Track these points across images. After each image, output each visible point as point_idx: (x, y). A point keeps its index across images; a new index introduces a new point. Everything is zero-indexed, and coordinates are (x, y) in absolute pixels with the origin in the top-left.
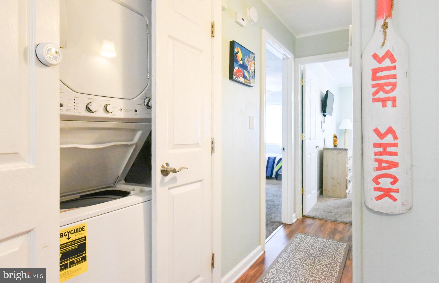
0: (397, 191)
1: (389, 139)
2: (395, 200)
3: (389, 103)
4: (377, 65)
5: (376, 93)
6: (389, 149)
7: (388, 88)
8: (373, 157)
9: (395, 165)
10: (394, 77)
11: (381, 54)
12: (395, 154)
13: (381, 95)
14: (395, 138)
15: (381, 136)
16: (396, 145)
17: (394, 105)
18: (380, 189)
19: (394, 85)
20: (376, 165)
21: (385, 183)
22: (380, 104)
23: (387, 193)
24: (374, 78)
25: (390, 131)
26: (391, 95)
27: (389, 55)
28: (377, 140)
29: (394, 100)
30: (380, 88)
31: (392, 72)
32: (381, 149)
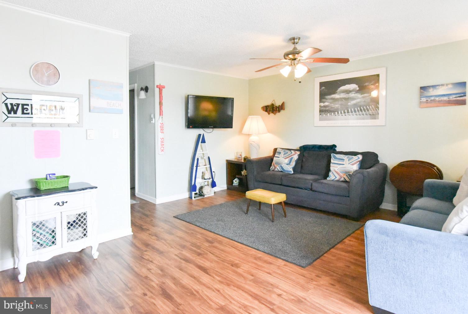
1: (163, 140)
3: (163, 133)
4: (161, 125)
5: (160, 131)
8: (160, 143)
9: (163, 145)
10: (163, 128)
11: (161, 123)
12: (164, 143)
13: (162, 131)
15: (162, 139)
16: (163, 141)
20: (161, 145)
21: (162, 149)
22: (161, 133)
23: (163, 150)
24: (160, 128)
25: (163, 138)
28: (161, 140)
30: (161, 129)
31: (163, 127)
32: (161, 142)
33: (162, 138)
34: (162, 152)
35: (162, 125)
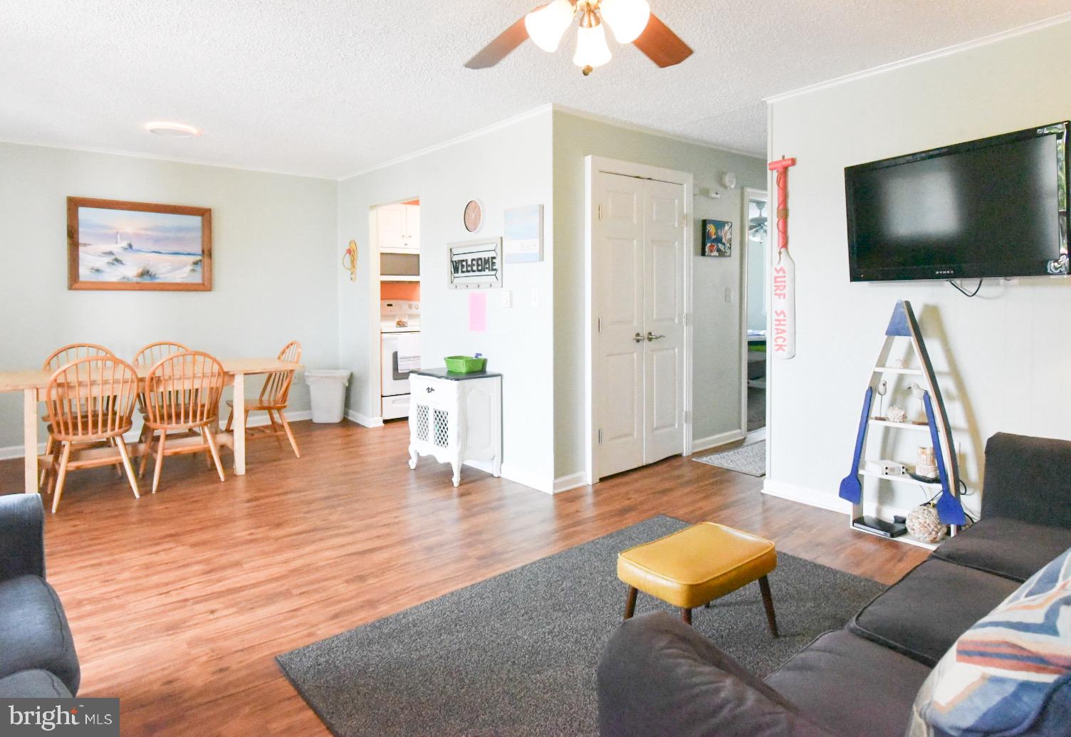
0: (785, 346)
1: (781, 317)
2: (784, 350)
3: (782, 297)
4: (777, 275)
5: (776, 290)
6: (782, 323)
7: (781, 288)
8: (774, 327)
9: (784, 331)
10: (785, 282)
11: (779, 268)
12: (785, 325)
13: (778, 292)
14: (785, 316)
15: (778, 315)
16: (785, 320)
17: (784, 298)
18: (778, 345)
19: (785, 286)
20: (776, 331)
21: (780, 341)
22: (777, 297)
23: (781, 347)
24: (775, 282)
25: (782, 312)
26: (784, 292)
27: (782, 269)
28: (776, 317)
29: (784, 295)
30: (778, 287)
31: (783, 279)
32: (777, 323)
33: (779, 312)
34: (781, 351)
35: (781, 274)
